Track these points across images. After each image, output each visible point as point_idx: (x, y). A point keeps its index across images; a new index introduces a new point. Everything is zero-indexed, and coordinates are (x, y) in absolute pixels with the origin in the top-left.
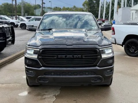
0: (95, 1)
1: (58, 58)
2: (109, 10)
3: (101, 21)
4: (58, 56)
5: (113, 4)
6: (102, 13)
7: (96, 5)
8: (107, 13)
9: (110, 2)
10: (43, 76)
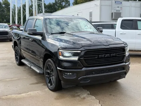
0: (4, 5)
1: (98, 58)
2: (21, 16)
3: (16, 27)
4: (98, 56)
5: (24, 9)
6: (14, 18)
7: (5, 9)
8: (19, 19)
9: (20, 7)
10: (85, 76)
